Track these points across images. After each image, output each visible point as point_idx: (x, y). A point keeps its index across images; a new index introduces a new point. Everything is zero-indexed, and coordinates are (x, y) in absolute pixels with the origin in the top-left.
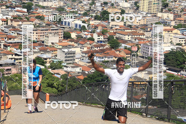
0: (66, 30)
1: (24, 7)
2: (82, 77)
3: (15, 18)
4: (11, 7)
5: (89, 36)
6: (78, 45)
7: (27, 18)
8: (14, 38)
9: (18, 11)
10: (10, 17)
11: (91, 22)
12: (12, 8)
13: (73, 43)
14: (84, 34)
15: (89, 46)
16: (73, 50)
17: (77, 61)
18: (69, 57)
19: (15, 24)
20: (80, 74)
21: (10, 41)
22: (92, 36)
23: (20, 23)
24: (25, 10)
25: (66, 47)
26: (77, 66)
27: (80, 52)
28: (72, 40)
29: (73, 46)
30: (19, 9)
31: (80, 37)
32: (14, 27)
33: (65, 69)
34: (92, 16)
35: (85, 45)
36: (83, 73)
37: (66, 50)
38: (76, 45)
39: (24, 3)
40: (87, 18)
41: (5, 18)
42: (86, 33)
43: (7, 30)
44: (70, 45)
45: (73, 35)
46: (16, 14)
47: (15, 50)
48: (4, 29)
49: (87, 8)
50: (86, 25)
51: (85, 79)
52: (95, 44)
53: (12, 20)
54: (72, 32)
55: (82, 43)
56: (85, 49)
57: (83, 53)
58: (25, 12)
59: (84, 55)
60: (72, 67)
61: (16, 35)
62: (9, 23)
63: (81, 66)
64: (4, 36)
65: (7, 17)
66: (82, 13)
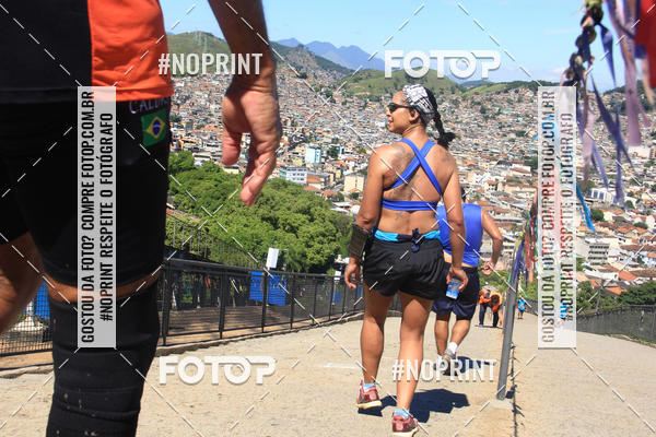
0: (595, 206)
1: (526, 164)
2: (618, 291)
3: (510, 181)
4: (506, 162)
5: (638, 220)
6: (616, 233)
7: (529, 181)
8: (506, 212)
9: (515, 170)
10: (501, 179)
11: (644, 197)
12: (507, 164)
13: (607, 229)
14: (627, 215)
15: (637, 237)
16: (605, 241)
17: (610, 260)
18: (596, 253)
19: (509, 190)
20: (615, 284)
21: (497, 217)
22: (644, 219)
23: (518, 189)
24: (528, 168)
25: (593, 235)
26: (611, 270)
27: (618, 246)
28: (606, 225)
29: (606, 236)
30: (518, 166)
31: (619, 221)
32: (506, 195)
33: (588, 272)
34: (647, 186)
35: (629, 235)
36: (620, 283)
37: (592, 241)
38: (611, 233)
39: (527, 158)
40: (637, 188)
41: (493, 179)
42: (632, 214)
43: (494, 199)
44: (600, 233)
45: (608, 216)
46: (512, 174)
47: (504, 231)
48: (490, 197)
49: (639, 170)
50: (634, 201)
51: (623, 294)
52: (647, 234)
53: (504, 184)
54: (607, 210)
55: (623, 230)
56: (629, 242)
57: (623, 248)
58: (527, 172)
59: (625, 252)
60: (601, 271)
61: (509, 207)
62: (500, 188)
63: (617, 270)
64: (489, 208)
65: (498, 177)
66: (628, 178)
